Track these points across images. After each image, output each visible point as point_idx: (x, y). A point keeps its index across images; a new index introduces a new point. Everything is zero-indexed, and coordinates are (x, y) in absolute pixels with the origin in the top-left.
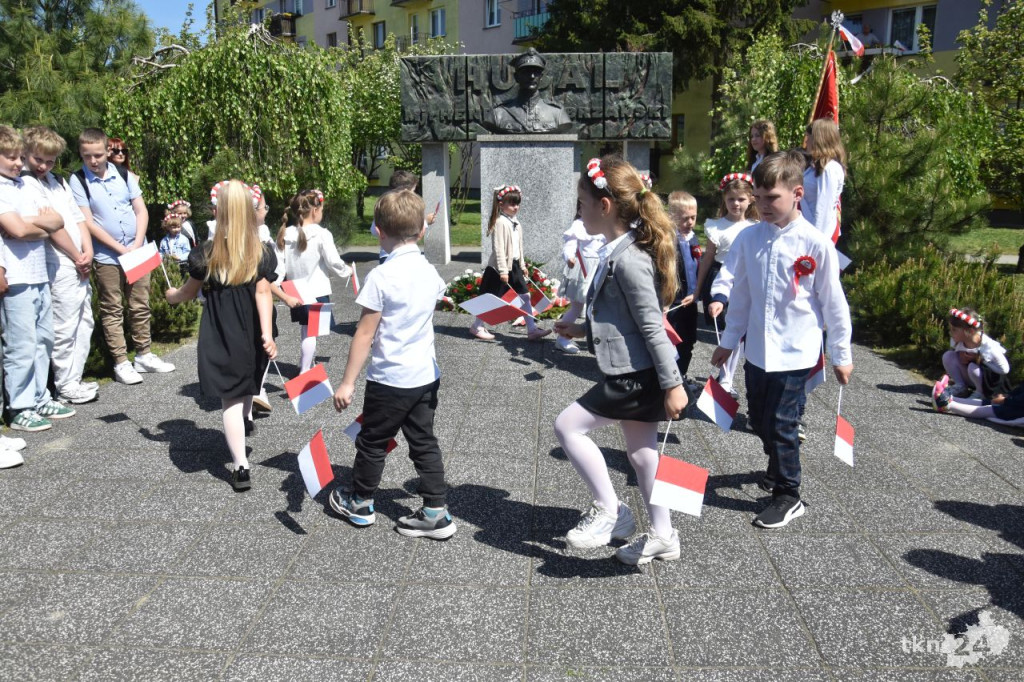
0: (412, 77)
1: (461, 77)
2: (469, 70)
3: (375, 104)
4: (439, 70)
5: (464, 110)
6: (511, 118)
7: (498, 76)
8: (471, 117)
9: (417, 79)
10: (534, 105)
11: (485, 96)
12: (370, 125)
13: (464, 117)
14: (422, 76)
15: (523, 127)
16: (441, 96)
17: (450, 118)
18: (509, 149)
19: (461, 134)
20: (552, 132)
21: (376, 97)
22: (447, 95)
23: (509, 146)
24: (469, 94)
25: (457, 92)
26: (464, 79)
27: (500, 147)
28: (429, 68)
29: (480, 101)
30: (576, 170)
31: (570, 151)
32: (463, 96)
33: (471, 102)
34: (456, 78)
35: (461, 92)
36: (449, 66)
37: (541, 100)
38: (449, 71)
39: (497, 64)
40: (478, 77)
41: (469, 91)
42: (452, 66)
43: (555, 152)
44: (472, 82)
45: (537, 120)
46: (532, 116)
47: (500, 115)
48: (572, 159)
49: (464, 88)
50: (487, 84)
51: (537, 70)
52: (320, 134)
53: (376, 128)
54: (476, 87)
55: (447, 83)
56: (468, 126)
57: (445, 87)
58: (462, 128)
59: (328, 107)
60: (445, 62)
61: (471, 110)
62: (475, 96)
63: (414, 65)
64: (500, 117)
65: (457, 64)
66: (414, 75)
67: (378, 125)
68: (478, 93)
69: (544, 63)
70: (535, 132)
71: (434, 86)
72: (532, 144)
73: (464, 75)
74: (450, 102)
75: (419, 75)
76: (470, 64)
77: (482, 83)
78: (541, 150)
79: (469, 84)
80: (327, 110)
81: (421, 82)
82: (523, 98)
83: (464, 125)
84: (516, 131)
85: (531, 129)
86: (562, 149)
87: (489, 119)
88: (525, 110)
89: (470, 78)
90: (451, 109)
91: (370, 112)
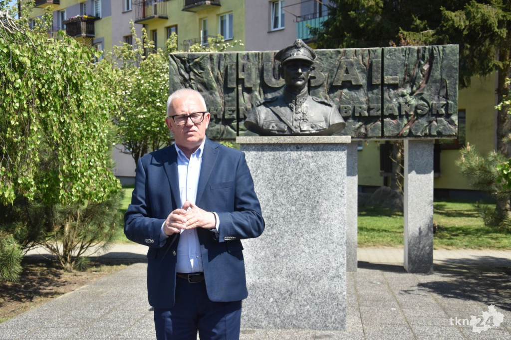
0: (181, 75)
1: (232, 74)
2: (240, 67)
3: (153, 101)
4: (209, 67)
5: (234, 108)
6: (275, 118)
7: (271, 74)
8: (241, 116)
9: (187, 76)
10: (301, 103)
11: (257, 93)
12: (148, 121)
13: (235, 115)
14: (192, 73)
15: (289, 128)
16: (211, 94)
17: (220, 116)
18: (272, 153)
19: (230, 133)
20: (321, 133)
21: (154, 95)
22: (217, 93)
23: (273, 150)
24: (240, 92)
25: (227, 90)
26: (235, 76)
27: (263, 150)
28: (199, 65)
29: (251, 99)
30: (350, 174)
31: (343, 155)
32: (234, 94)
33: (241, 100)
34: (226, 75)
35: (232, 89)
36: (219, 63)
37: (310, 98)
38: (219, 68)
39: (269, 61)
40: (250, 75)
41: (240, 88)
42: (222, 63)
43: (325, 156)
44: (243, 79)
45: (304, 120)
46: (299, 116)
47: (264, 115)
48: (345, 164)
49: (235, 86)
50: (259, 81)
51: (305, 64)
52: (68, 132)
53: (154, 124)
54: (247, 85)
55: (217, 80)
56: (238, 125)
57: (215, 85)
58: (232, 127)
59: (79, 104)
60: (215, 58)
61: (242, 108)
62: (246, 94)
63: (183, 62)
64: (263, 116)
65: (228, 61)
66: (183, 73)
67: (157, 122)
68: (249, 90)
69: (313, 56)
70: (302, 134)
71: (203, 84)
72: (298, 147)
73: (234, 72)
74: (220, 100)
75: (188, 73)
76: (241, 61)
77: (254, 80)
78: (309, 153)
79: (239, 81)
80: (78, 106)
81: (190, 79)
82: (290, 96)
83: (234, 124)
84: (281, 133)
85: (298, 130)
86: (333, 153)
88: (291, 109)
89: (241, 76)
90: (221, 107)
91: (149, 109)
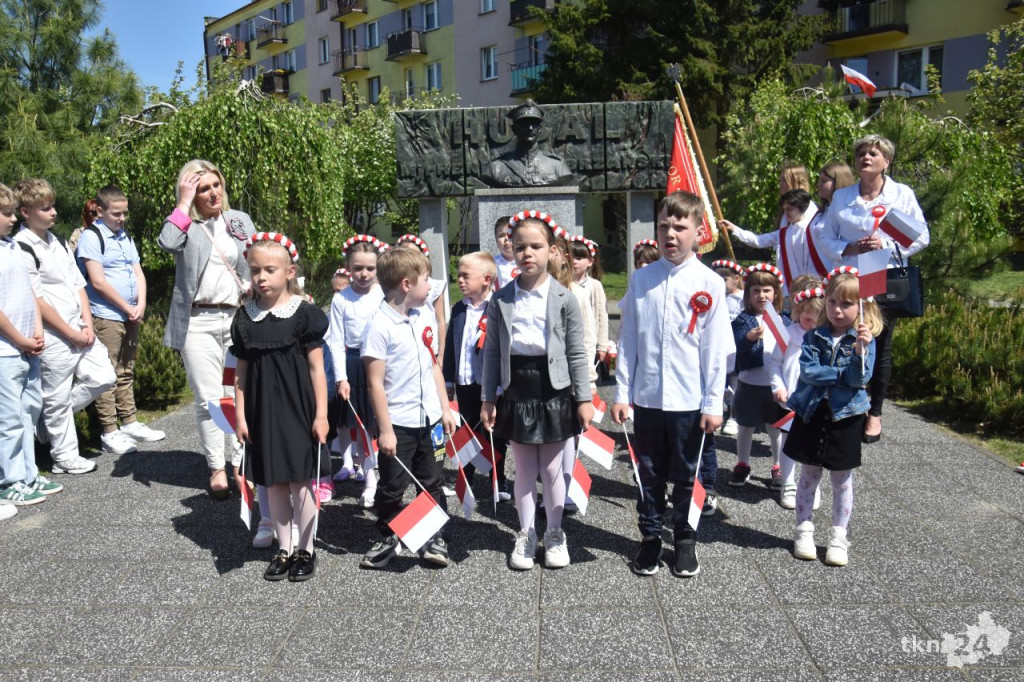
0: (407, 132)
1: (458, 131)
2: (466, 124)
3: (370, 160)
4: (435, 124)
5: (461, 164)
6: (510, 171)
7: (496, 129)
8: (469, 172)
9: (413, 134)
10: (533, 158)
11: (483, 149)
12: (366, 182)
13: (462, 171)
14: (418, 130)
15: (523, 181)
16: (438, 151)
17: (447, 173)
18: (508, 203)
19: (458, 189)
20: (553, 184)
21: (371, 153)
22: (444, 150)
23: (508, 200)
24: (467, 148)
25: (454, 146)
26: (461, 132)
27: (499, 201)
28: (425, 123)
29: (477, 155)
30: (578, 224)
31: (572, 204)
32: (460, 150)
33: (468, 156)
34: (452, 131)
35: (458, 146)
36: (445, 120)
37: (540, 152)
38: (445, 125)
39: (494, 116)
40: (475, 131)
41: (467, 144)
42: (448, 119)
43: (556, 205)
44: (469, 136)
45: (536, 172)
46: (531, 169)
47: (499, 168)
48: (573, 212)
49: (461, 142)
50: (485, 137)
51: (535, 121)
52: (312, 192)
53: (371, 184)
54: (474, 141)
55: (444, 137)
56: (465, 180)
57: (441, 141)
58: (460, 183)
59: (320, 164)
60: (441, 115)
61: (469, 164)
62: (472, 150)
63: (409, 120)
64: (498, 170)
65: (454, 117)
66: (409, 130)
67: (373, 182)
68: (476, 146)
69: (542, 114)
70: (535, 185)
71: (430, 141)
72: (531, 197)
73: (460, 128)
74: (446, 157)
75: (414, 130)
76: (467, 118)
77: (480, 136)
78: (542, 203)
79: (466, 137)
80: (319, 167)
81: (417, 136)
82: (522, 151)
83: (462, 179)
84: (515, 185)
85: (531, 182)
86: (563, 202)
87: (487, 173)
88: (524, 163)
89: (467, 132)
90: (448, 164)
91: (366, 169)
